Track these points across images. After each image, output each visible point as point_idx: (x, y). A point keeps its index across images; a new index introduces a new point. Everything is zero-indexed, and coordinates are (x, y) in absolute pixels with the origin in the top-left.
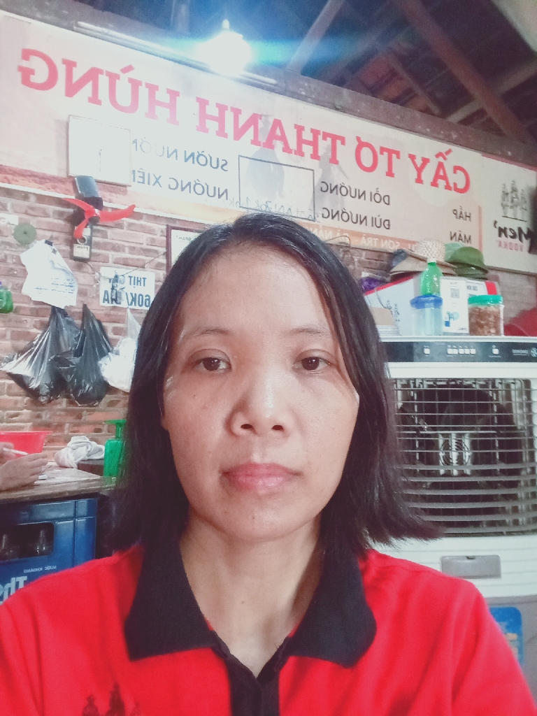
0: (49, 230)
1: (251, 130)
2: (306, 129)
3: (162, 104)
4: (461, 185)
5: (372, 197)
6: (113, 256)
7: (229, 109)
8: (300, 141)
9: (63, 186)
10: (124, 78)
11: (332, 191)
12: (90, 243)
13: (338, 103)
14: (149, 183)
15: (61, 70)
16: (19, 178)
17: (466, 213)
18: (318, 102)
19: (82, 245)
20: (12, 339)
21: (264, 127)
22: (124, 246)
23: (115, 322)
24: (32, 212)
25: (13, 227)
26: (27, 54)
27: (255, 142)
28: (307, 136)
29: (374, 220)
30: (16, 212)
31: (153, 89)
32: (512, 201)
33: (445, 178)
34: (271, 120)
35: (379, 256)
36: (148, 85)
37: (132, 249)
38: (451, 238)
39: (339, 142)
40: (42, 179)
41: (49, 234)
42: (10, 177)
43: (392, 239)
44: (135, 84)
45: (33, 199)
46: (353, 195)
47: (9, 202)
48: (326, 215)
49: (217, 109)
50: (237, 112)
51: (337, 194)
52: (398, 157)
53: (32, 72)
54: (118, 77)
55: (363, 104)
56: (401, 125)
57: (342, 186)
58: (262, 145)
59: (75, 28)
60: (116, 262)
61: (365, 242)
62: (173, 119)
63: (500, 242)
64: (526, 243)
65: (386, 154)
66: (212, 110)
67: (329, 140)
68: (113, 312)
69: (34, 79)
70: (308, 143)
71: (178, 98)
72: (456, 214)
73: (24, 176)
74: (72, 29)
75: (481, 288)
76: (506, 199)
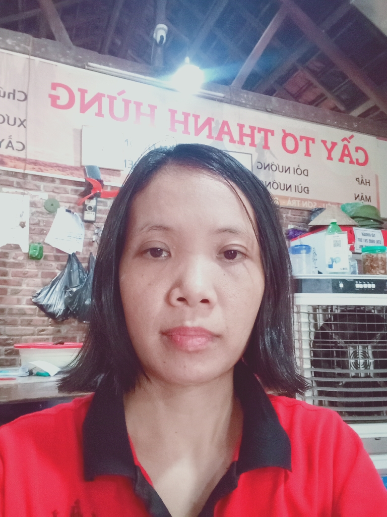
0: (68, 202)
1: (207, 128)
2: (246, 126)
3: (144, 115)
4: (362, 160)
5: (295, 171)
7: (191, 115)
8: (242, 135)
9: (77, 172)
10: (119, 98)
11: (265, 168)
12: (95, 210)
13: (267, 107)
15: (78, 96)
16: (49, 169)
17: (366, 180)
18: (254, 107)
19: (89, 211)
20: (42, 277)
21: (216, 126)
24: (57, 191)
25: (45, 201)
26: (54, 86)
27: (210, 136)
28: (247, 131)
29: (297, 188)
30: (46, 191)
33: (349, 155)
34: (221, 122)
35: (302, 213)
36: (135, 103)
38: (356, 199)
39: (269, 134)
40: (64, 168)
41: (68, 205)
42: (42, 168)
43: (310, 200)
44: (127, 103)
45: (58, 182)
46: (281, 170)
47: (42, 184)
49: (183, 116)
50: (197, 117)
51: (269, 170)
52: (314, 142)
53: (58, 98)
54: (115, 98)
55: (287, 107)
56: (314, 120)
57: (272, 165)
58: (214, 138)
59: (86, 67)
61: (291, 204)
62: (152, 124)
65: (304, 141)
66: (179, 117)
67: (263, 133)
69: (59, 102)
70: (247, 135)
71: (155, 110)
72: (359, 181)
73: (52, 167)
74: (85, 68)
75: (378, 235)
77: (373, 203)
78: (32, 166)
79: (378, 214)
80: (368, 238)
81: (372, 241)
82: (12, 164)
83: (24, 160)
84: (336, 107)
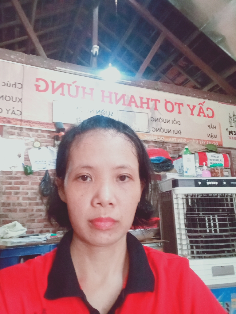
0: (46, 143)
1: (122, 100)
2: (144, 98)
3: (87, 93)
4: (211, 115)
5: (173, 122)
7: (113, 93)
8: (142, 103)
9: (50, 126)
10: (73, 85)
11: (156, 121)
13: (156, 87)
15: (50, 85)
16: (33, 125)
17: (214, 126)
18: (148, 88)
20: (31, 185)
21: (127, 99)
24: (40, 137)
26: (38, 80)
27: (124, 104)
28: (145, 100)
29: (174, 131)
30: (33, 137)
31: (84, 88)
32: (234, 120)
33: (203, 112)
34: (130, 96)
35: (177, 145)
36: (82, 87)
38: (208, 136)
39: (157, 102)
40: (43, 124)
42: (31, 124)
43: (182, 138)
44: (77, 87)
45: (40, 132)
46: (165, 122)
47: (31, 133)
48: (154, 130)
49: (109, 94)
50: (116, 94)
51: (158, 122)
52: (183, 106)
53: (39, 86)
54: (71, 85)
55: (167, 87)
56: (183, 93)
57: (160, 119)
58: (127, 105)
61: (171, 140)
62: (92, 99)
63: (230, 137)
65: (177, 105)
66: (107, 94)
67: (154, 102)
70: (145, 103)
71: (93, 91)
72: (209, 127)
73: (36, 123)
74: (54, 70)
75: (221, 157)
76: (231, 119)
77: (218, 139)
78: (26, 123)
79: (222, 145)
80: (215, 158)
81: (217, 160)
82: (15, 123)
83: (21, 121)
84: (195, 86)
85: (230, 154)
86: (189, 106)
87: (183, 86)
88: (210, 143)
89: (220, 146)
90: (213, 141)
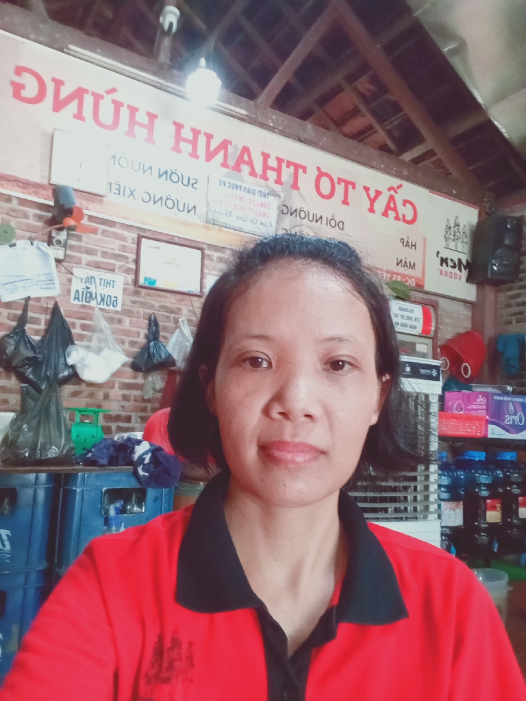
0: (28, 231)
1: (222, 153)
2: (271, 156)
3: (141, 125)
4: (409, 218)
5: (328, 222)
6: (86, 258)
7: (203, 133)
8: (266, 167)
9: (44, 192)
10: (108, 98)
11: (291, 214)
12: (65, 246)
13: (302, 136)
14: (124, 195)
15: (50, 88)
16: (3, 182)
17: (412, 242)
18: (283, 133)
19: (57, 247)
21: (233, 152)
22: (97, 251)
23: (83, 319)
26: (19, 70)
27: (224, 165)
28: (272, 163)
31: (133, 110)
32: (454, 235)
33: (395, 209)
34: (240, 147)
36: (130, 107)
37: (104, 254)
38: (398, 264)
39: (300, 171)
40: (25, 184)
41: (28, 234)
44: (117, 105)
45: (15, 202)
46: (311, 219)
49: (192, 133)
50: (209, 137)
51: (296, 217)
52: (354, 187)
53: (23, 87)
55: (325, 138)
56: (357, 159)
57: (300, 212)
58: (230, 168)
59: (65, 50)
60: (89, 264)
62: (150, 139)
63: (441, 271)
64: (464, 273)
65: (343, 184)
66: (187, 133)
67: (292, 168)
68: (82, 310)
70: (272, 169)
71: (156, 120)
72: (403, 243)
73: (9, 180)
74: (63, 51)
75: (418, 311)
76: (449, 233)
77: (417, 273)
79: (422, 286)
80: (406, 314)
81: (409, 318)
84: (386, 145)
85: (435, 306)
86: (367, 189)
87: (360, 141)
88: (399, 279)
89: (419, 287)
90: (406, 276)
